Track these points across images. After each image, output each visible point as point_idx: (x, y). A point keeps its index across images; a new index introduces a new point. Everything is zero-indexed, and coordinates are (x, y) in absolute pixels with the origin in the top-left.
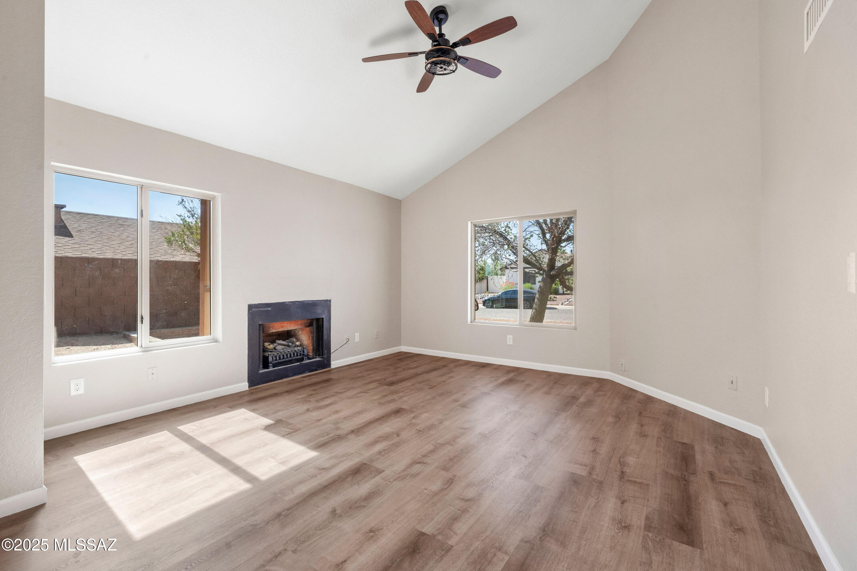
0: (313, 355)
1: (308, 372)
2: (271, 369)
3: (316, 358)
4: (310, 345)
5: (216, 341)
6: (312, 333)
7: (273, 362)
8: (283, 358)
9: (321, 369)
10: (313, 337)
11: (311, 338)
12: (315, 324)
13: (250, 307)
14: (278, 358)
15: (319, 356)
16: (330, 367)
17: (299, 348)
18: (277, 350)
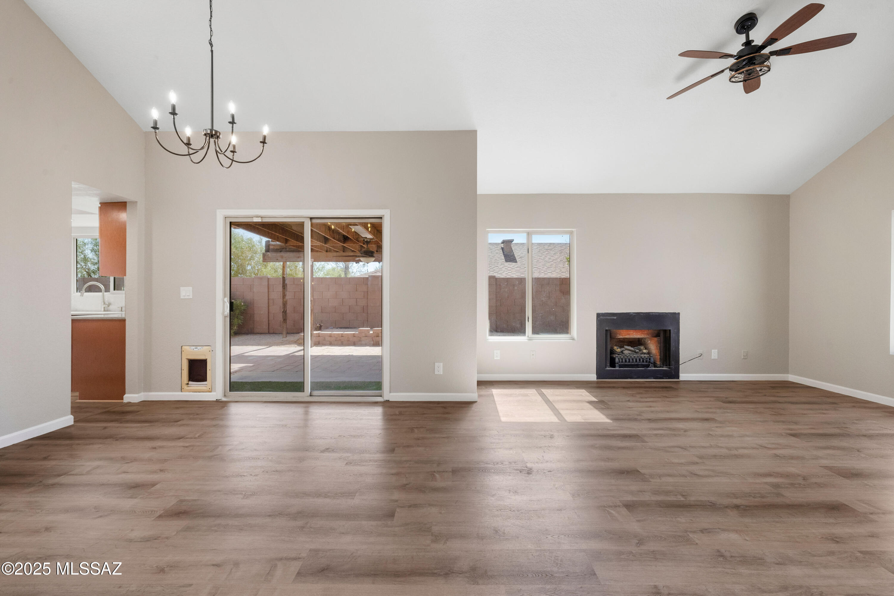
0: (660, 364)
1: (652, 378)
2: (617, 368)
3: (663, 367)
4: (658, 354)
5: (573, 339)
6: (659, 343)
7: (620, 364)
8: (629, 362)
9: (667, 379)
10: (660, 348)
11: (658, 347)
12: (662, 334)
13: (598, 315)
14: (624, 361)
15: (666, 366)
16: (679, 379)
17: (645, 355)
18: (624, 354)
